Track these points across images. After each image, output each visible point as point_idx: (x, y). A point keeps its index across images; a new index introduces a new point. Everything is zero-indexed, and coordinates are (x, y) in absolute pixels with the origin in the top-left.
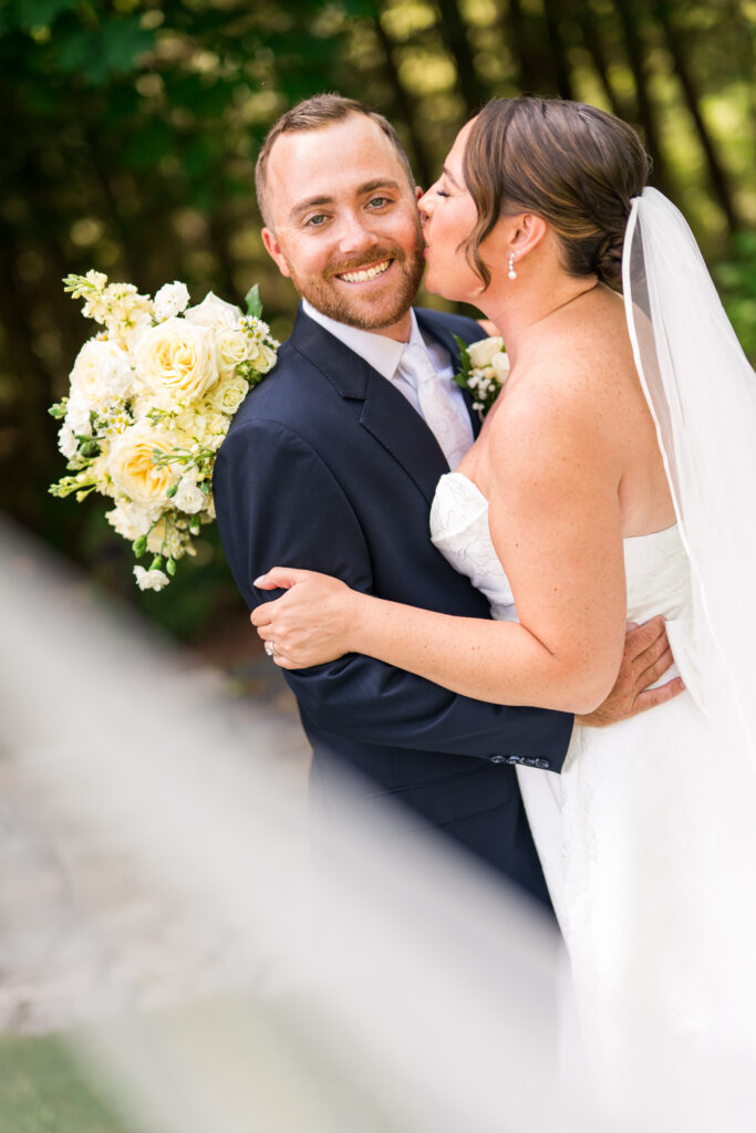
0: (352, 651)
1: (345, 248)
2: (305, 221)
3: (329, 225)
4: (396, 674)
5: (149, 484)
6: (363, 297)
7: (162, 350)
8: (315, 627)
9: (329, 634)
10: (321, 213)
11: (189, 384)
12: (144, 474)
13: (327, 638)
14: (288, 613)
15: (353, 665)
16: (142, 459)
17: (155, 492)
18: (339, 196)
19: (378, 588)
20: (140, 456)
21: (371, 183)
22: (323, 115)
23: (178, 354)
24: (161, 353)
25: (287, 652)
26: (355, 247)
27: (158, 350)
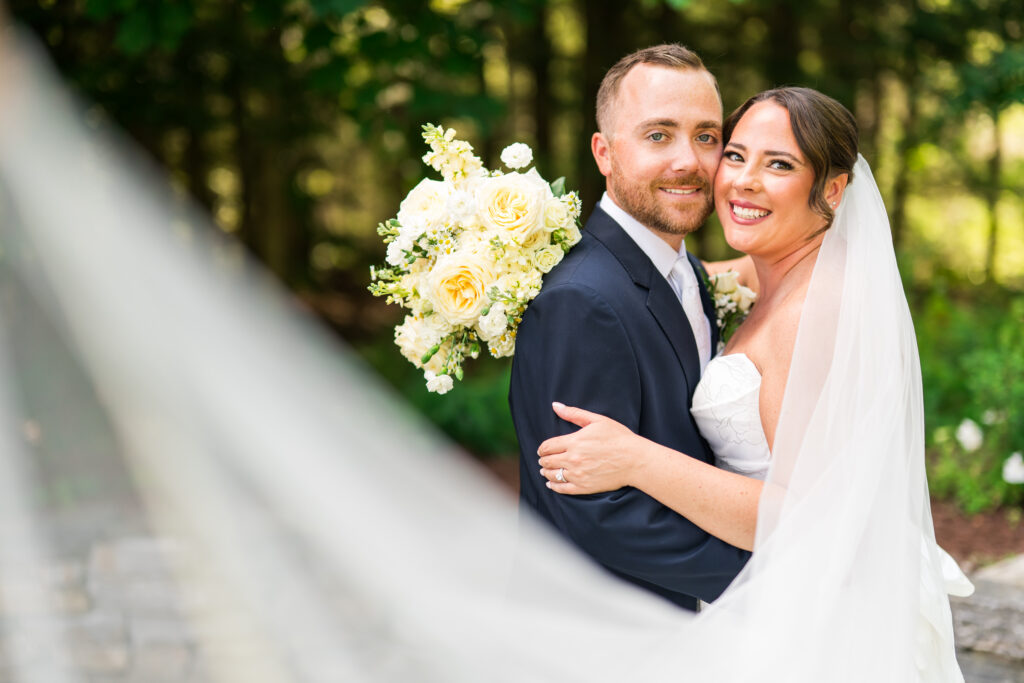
0: (631, 485)
1: (676, 166)
2: (648, 135)
3: (666, 143)
4: (663, 511)
5: (459, 301)
6: (676, 206)
7: (501, 196)
8: (605, 459)
9: (615, 467)
10: (661, 132)
11: (517, 227)
12: (455, 293)
13: (611, 471)
14: (583, 444)
15: (629, 497)
16: (461, 279)
17: (461, 310)
18: (683, 123)
19: (643, 429)
20: (460, 276)
21: (708, 123)
22: (685, 60)
23: (515, 202)
24: (498, 199)
25: (578, 476)
26: (686, 167)
27: (498, 195)
